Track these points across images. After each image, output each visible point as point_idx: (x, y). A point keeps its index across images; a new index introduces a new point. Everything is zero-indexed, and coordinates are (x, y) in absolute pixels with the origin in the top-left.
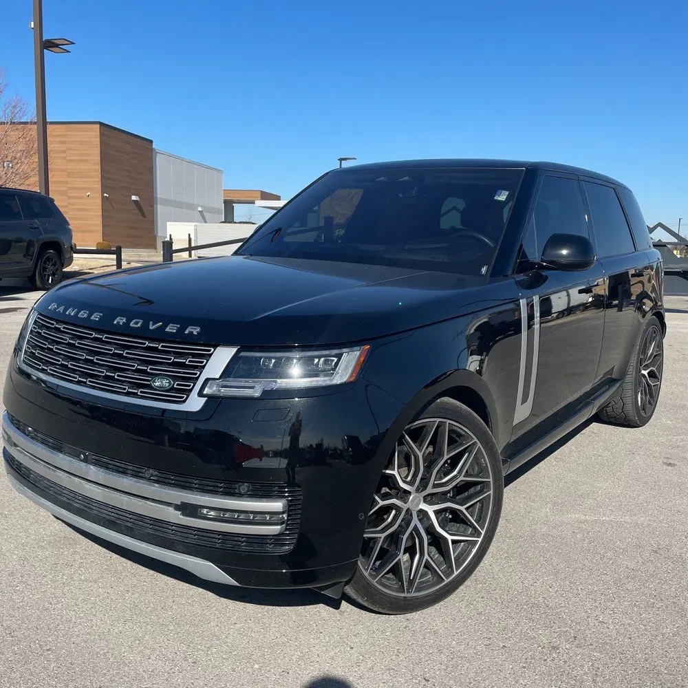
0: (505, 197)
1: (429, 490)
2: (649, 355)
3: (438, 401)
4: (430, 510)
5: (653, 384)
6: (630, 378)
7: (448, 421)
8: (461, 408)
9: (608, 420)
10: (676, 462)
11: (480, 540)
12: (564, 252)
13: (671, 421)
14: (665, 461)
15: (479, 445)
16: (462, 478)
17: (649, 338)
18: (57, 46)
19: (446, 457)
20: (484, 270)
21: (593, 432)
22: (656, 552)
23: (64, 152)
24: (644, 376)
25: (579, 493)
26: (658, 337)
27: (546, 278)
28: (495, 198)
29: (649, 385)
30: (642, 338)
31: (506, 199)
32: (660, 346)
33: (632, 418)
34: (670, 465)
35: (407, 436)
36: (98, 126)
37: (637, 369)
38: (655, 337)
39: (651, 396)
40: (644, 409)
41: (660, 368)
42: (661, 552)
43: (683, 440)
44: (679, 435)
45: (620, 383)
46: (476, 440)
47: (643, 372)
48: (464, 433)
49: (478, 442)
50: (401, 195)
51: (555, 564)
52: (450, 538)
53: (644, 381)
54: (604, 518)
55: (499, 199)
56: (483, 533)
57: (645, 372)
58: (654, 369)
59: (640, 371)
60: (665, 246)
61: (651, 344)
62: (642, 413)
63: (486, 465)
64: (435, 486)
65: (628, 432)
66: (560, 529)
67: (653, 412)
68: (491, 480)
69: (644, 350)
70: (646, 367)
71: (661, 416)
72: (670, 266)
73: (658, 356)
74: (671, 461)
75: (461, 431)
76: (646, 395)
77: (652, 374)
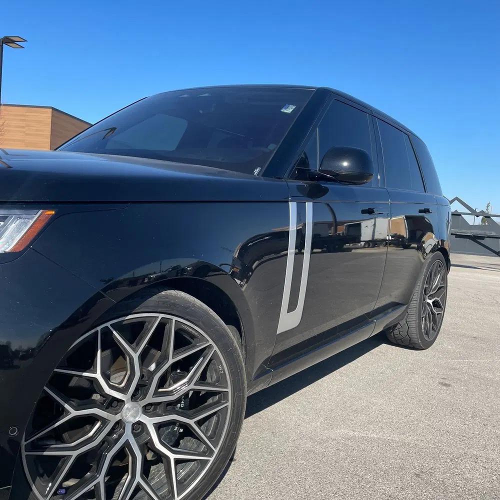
0: (291, 110)
1: (150, 399)
2: (434, 286)
3: (163, 293)
4: (150, 422)
5: (436, 313)
6: (415, 303)
7: (175, 318)
8: (194, 305)
9: (395, 342)
10: (450, 383)
11: (212, 459)
12: (345, 164)
13: (452, 346)
14: (442, 381)
15: (215, 348)
16: (192, 386)
17: (434, 271)
18: (13, 42)
19: (171, 361)
20: (256, 171)
21: (380, 352)
22: (418, 476)
23: (23, 127)
24: (429, 304)
25: (354, 408)
26: (442, 272)
27: (326, 191)
28: (282, 110)
29: (433, 313)
30: (427, 270)
31: (291, 112)
32: (444, 279)
33: (416, 340)
34: (445, 385)
35: (114, 332)
36: (51, 110)
37: (421, 296)
38: (439, 271)
39: (435, 322)
40: (427, 334)
41: (444, 299)
42: (424, 476)
43: (459, 363)
44: (457, 358)
45: (406, 306)
46: (211, 342)
47: (428, 301)
48: (196, 334)
49: (214, 345)
50: (201, 112)
51: (307, 487)
52: (172, 457)
53: (428, 308)
54: (372, 436)
55: (285, 111)
56: (216, 451)
57: (430, 302)
58: (439, 299)
59: (424, 300)
60: (460, 215)
61: (435, 276)
62: (426, 337)
63: (225, 373)
64: (157, 394)
65: (412, 353)
66: (325, 445)
67: (436, 338)
68: (229, 390)
69: (429, 280)
70: (431, 297)
71: (442, 341)
72: (463, 231)
73: (442, 289)
74: (447, 382)
75: (193, 332)
76: (430, 322)
77: (436, 304)
